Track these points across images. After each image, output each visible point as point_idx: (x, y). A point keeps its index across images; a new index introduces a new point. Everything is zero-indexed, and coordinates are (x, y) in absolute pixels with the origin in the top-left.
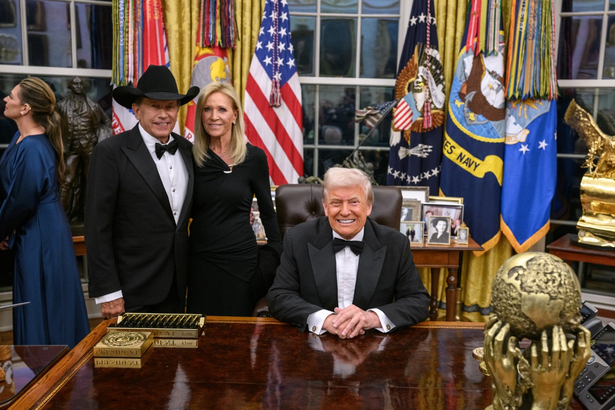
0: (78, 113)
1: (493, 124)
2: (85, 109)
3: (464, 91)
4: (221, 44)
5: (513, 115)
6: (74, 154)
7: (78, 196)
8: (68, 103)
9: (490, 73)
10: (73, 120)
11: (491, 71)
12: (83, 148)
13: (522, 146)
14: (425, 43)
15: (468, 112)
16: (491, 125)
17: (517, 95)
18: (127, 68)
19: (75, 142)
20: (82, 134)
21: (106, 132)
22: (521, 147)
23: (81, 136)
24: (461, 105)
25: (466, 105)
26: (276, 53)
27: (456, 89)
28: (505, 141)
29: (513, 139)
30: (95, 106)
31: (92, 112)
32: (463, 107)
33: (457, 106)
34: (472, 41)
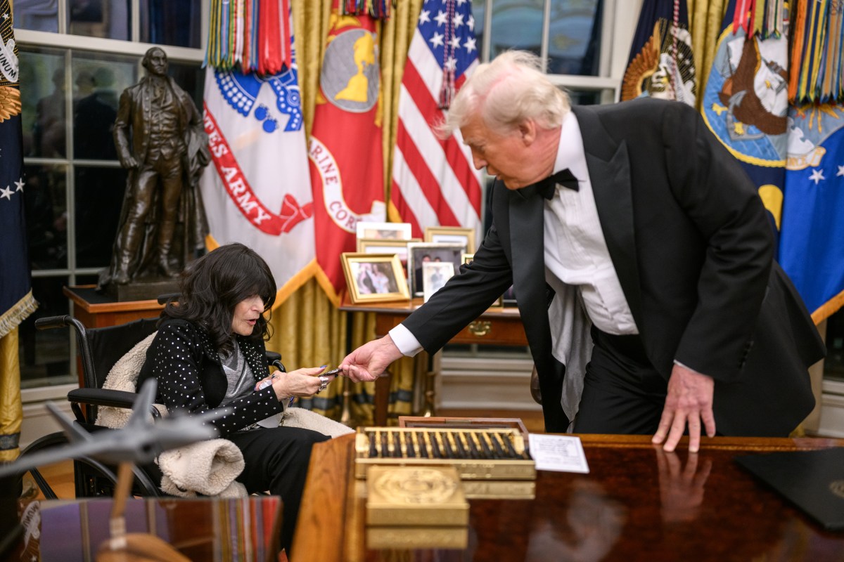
0: (159, 105)
1: (771, 139)
2: (170, 100)
3: (728, 91)
4: (372, 11)
5: (799, 126)
6: (150, 170)
7: (151, 238)
8: (144, 89)
9: (767, 64)
10: (152, 116)
11: (769, 61)
12: (165, 160)
13: (815, 172)
14: (671, 19)
15: (733, 122)
16: (768, 141)
17: (812, 96)
18: (234, 39)
19: (153, 151)
20: (164, 138)
21: (200, 138)
22: (812, 174)
23: (163, 142)
24: (723, 112)
25: (730, 112)
26: (450, 28)
27: (715, 88)
28: (786, 164)
29: (800, 161)
30: (183, 96)
31: (180, 106)
32: (725, 114)
33: (716, 113)
34: (742, 16)
